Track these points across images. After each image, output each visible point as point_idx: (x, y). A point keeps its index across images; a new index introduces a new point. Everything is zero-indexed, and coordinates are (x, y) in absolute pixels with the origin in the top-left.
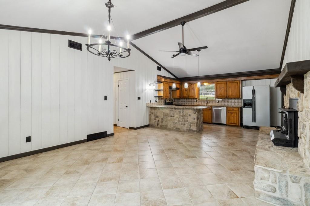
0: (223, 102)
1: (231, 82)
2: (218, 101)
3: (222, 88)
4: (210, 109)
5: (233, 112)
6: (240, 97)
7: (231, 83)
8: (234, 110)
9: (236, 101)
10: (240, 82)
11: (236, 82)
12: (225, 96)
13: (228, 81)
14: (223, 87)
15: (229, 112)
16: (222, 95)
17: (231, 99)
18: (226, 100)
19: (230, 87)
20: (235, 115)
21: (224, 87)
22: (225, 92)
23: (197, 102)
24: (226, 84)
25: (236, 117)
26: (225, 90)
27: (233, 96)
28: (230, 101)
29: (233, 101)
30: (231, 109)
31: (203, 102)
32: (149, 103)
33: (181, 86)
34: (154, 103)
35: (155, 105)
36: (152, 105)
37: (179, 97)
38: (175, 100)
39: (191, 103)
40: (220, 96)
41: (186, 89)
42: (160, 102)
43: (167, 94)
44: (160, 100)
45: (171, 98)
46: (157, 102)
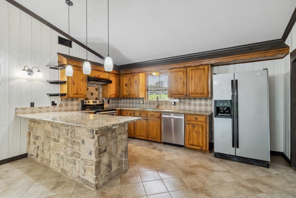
0: (182, 104)
1: (194, 68)
2: (175, 103)
3: (179, 80)
4: (158, 118)
5: (196, 124)
6: (210, 96)
7: (194, 70)
8: (198, 120)
9: (203, 102)
10: (208, 67)
11: (202, 69)
12: (183, 94)
13: (189, 67)
14: (181, 78)
15: (189, 124)
16: (178, 92)
17: (195, 99)
18: (187, 100)
19: (192, 78)
20: (201, 131)
21: (182, 77)
22: (184, 86)
23: (143, 103)
24: (185, 72)
25: (201, 134)
26: (184, 83)
27: (197, 94)
28: (193, 102)
29: (198, 102)
30: (193, 118)
31: (152, 104)
32: (26, 108)
33: (119, 78)
34: (46, 107)
35: (48, 111)
36: (40, 112)
37: (115, 96)
38: (110, 101)
39: (136, 105)
40: (177, 93)
41: (126, 83)
42: (67, 105)
43: (80, 89)
44: (67, 101)
45: (101, 98)
46: (56, 104)
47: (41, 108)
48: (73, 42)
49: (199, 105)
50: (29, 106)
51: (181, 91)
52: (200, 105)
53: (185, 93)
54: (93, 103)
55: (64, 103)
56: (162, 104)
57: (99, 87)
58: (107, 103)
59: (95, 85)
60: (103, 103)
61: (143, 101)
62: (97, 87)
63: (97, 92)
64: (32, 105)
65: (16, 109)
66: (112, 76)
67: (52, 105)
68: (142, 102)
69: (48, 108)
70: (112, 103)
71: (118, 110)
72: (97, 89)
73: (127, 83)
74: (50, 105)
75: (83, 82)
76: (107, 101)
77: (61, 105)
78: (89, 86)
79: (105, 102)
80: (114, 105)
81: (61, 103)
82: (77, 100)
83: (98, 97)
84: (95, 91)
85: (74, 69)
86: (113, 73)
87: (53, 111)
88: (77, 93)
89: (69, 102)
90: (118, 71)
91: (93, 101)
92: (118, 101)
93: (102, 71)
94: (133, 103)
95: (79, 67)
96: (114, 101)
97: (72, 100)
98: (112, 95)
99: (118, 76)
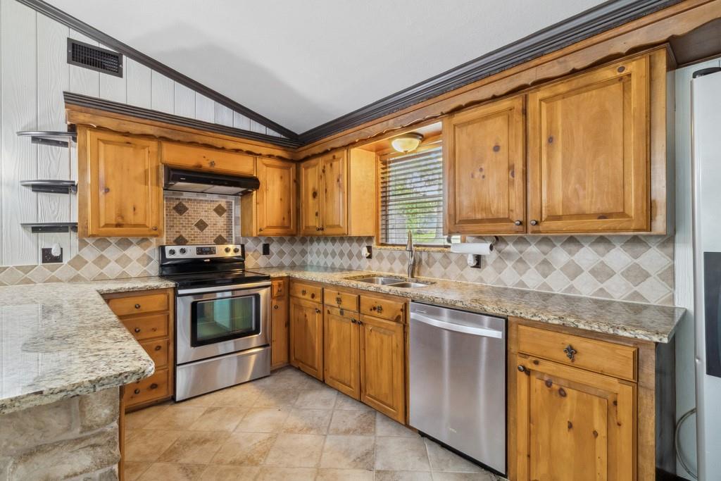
0: (510, 264)
1: (562, 88)
2: (478, 258)
3: (491, 153)
5: (572, 384)
6: (660, 225)
7: (564, 96)
9: (618, 257)
11: (606, 83)
12: (508, 220)
13: (539, 83)
14: (497, 148)
15: (528, 372)
16: (486, 209)
17: (572, 241)
18: (533, 249)
19: (550, 140)
20: (599, 424)
21: (503, 143)
22: (511, 183)
23: (370, 257)
24: (518, 118)
25: (601, 442)
26: (511, 168)
27: (581, 215)
28: (560, 255)
29: (587, 256)
30: (554, 345)
31: (397, 261)
33: (298, 174)
34: (19, 268)
35: (28, 281)
37: (279, 231)
39: (350, 262)
40: (479, 216)
41: (314, 189)
42: (101, 261)
43: (134, 209)
44: (103, 249)
45: (236, 238)
46: (58, 259)
48: (126, 60)
49: (594, 272)
51: (498, 206)
52: (602, 273)
53: (518, 215)
54: (197, 254)
55: (90, 254)
56: (431, 261)
57: (229, 204)
59: (215, 197)
60: (239, 254)
61: (369, 249)
62: (223, 202)
63: (221, 221)
66: (267, 166)
67: (44, 261)
68: (365, 252)
69: (26, 269)
70: (281, 253)
71: (281, 278)
72: (219, 211)
73: (317, 188)
74: (35, 259)
75: (146, 183)
76: (260, 248)
77: (78, 262)
78: (189, 200)
79: (250, 251)
80: (286, 260)
81: (78, 256)
82: (143, 244)
83: (224, 235)
84: (214, 214)
85: (105, 142)
86: (270, 156)
87: (44, 282)
88: (120, 221)
89: (112, 252)
90: (286, 149)
91: (201, 248)
92: (304, 247)
93: (223, 149)
94: (341, 254)
95: (127, 134)
96: (286, 248)
97: (125, 242)
98: (268, 227)
99: (293, 167)
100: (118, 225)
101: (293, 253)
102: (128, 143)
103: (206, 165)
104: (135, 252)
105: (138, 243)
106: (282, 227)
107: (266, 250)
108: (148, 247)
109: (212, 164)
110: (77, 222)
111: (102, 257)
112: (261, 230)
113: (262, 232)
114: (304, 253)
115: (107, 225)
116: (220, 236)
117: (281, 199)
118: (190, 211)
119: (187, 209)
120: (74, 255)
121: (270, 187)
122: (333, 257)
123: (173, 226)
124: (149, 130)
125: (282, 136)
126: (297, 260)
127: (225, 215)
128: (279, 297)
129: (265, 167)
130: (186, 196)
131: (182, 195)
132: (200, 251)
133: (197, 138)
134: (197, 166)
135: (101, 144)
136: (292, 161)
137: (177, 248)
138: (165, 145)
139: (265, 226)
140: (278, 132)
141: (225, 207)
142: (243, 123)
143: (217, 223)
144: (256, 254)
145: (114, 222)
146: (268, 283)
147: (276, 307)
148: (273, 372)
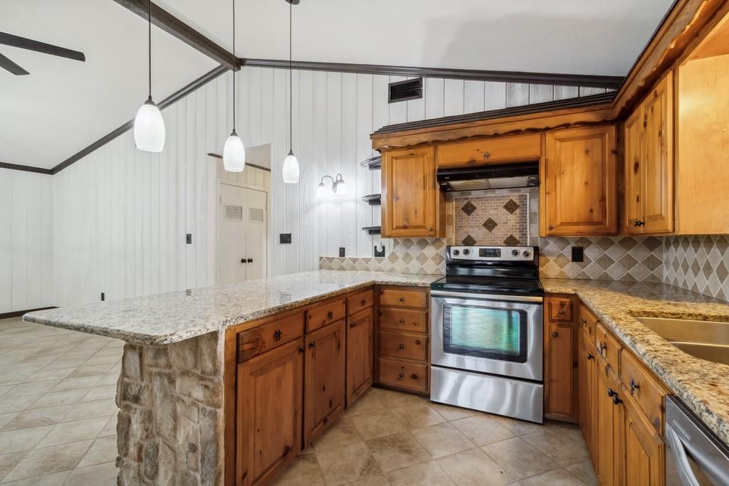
32: (333, 259)
34: (364, 259)
36: (353, 269)
37: (582, 228)
38: (590, 253)
41: (635, 157)
42: (407, 257)
43: (416, 212)
44: (408, 248)
45: (531, 238)
46: (382, 254)
47: (355, 260)
48: (425, 80)
50: (337, 255)
54: (480, 256)
55: (400, 251)
57: (523, 198)
58: (571, 259)
59: (505, 192)
60: (531, 258)
62: (514, 196)
63: (513, 219)
64: (342, 252)
65: (321, 258)
66: (561, 140)
67: (376, 256)
69: (367, 260)
70: (606, 261)
72: (511, 207)
74: (370, 255)
76: (568, 252)
77: (394, 257)
78: (477, 198)
79: (552, 255)
80: (616, 272)
81: (393, 252)
82: (436, 244)
83: (517, 236)
84: (505, 211)
85: (396, 158)
86: (567, 126)
87: (377, 271)
88: (406, 223)
89: (414, 251)
90: (592, 107)
91: (485, 249)
92: (652, 253)
93: (496, 136)
94: (708, 269)
95: (409, 147)
96: (615, 253)
97: (423, 243)
98: (562, 224)
99: (612, 130)
100: (405, 227)
101: (630, 262)
102: (412, 154)
103: (480, 158)
104: (430, 251)
105: (433, 243)
106: (590, 222)
107: (578, 256)
108: (440, 247)
109: (487, 156)
110: (380, 225)
111: (408, 253)
112: (551, 228)
113: (553, 231)
114: (653, 263)
115: (397, 228)
116: (511, 236)
117: (586, 183)
118: (478, 211)
119: (475, 208)
120: (391, 252)
121: (568, 170)
122: (696, 274)
123: (461, 227)
124: (423, 138)
125: (608, 90)
126: (639, 272)
127: (518, 211)
128: (561, 322)
129: (558, 143)
130: (474, 194)
131: (470, 194)
132: (483, 253)
133: (467, 133)
134: (470, 162)
135: (394, 160)
136: (604, 123)
137: (461, 249)
138: (440, 148)
139: (558, 223)
140: (600, 87)
141: (517, 202)
142: (542, 94)
143: (508, 223)
144: (561, 260)
145: (401, 225)
146: (540, 299)
147: (556, 335)
148: (546, 422)
